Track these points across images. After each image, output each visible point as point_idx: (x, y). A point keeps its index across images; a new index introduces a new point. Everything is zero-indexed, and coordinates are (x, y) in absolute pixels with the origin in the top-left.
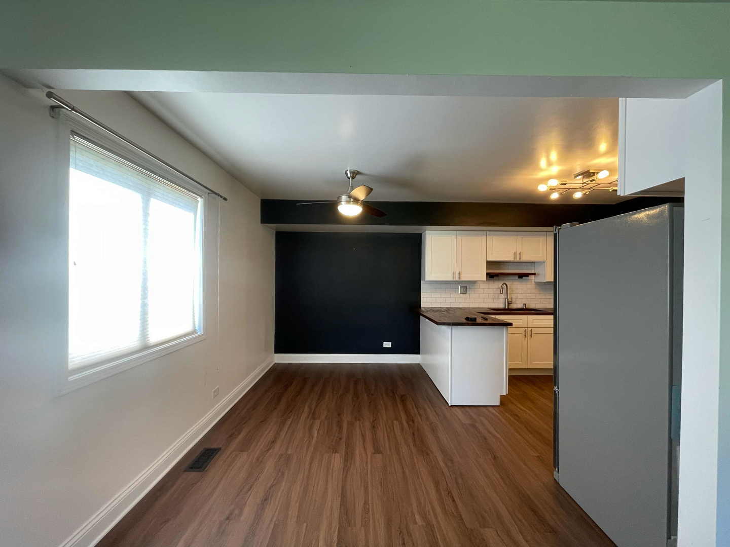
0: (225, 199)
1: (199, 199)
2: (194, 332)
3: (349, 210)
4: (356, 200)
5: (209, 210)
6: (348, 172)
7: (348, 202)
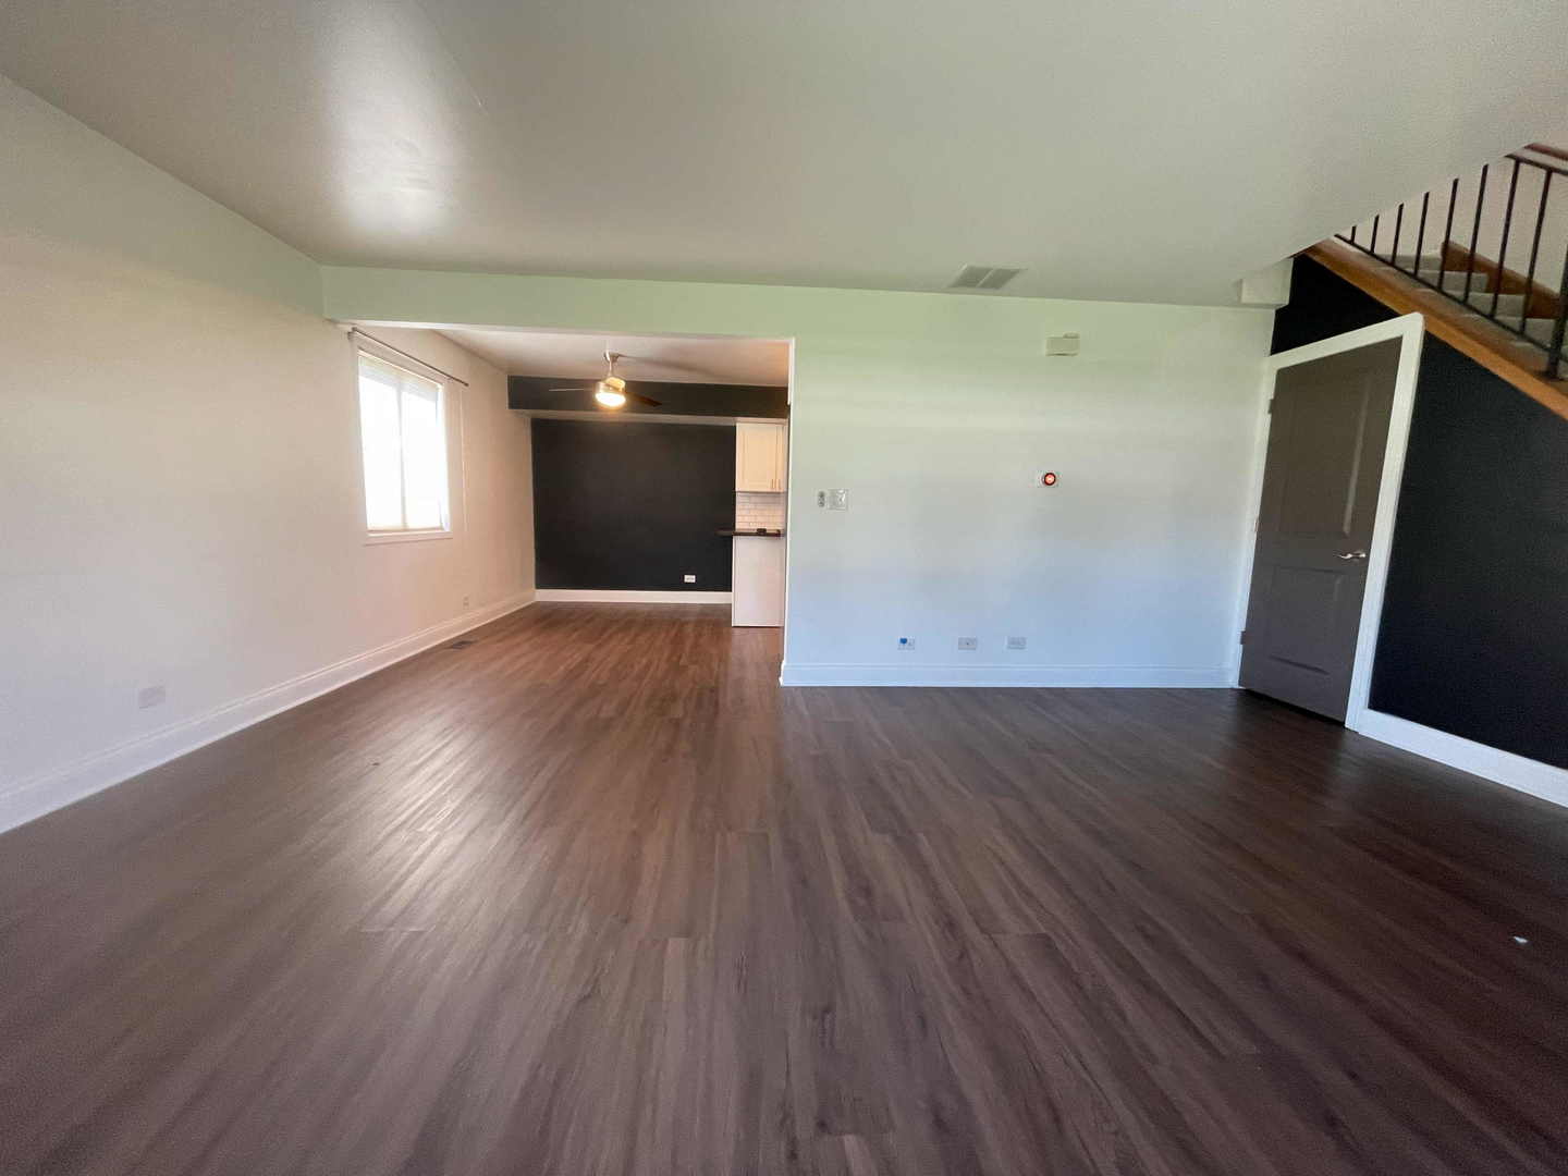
0: (467, 385)
1: (439, 386)
2: (441, 528)
3: (610, 399)
4: (616, 389)
5: (451, 396)
6: (608, 356)
7: (606, 391)
